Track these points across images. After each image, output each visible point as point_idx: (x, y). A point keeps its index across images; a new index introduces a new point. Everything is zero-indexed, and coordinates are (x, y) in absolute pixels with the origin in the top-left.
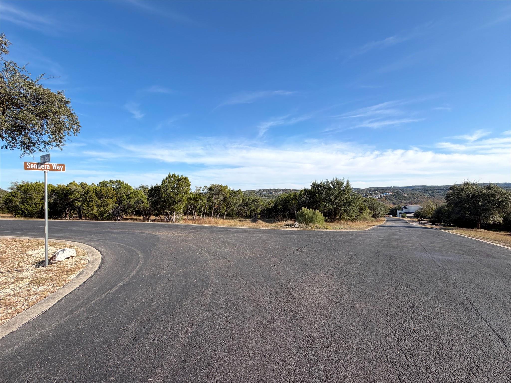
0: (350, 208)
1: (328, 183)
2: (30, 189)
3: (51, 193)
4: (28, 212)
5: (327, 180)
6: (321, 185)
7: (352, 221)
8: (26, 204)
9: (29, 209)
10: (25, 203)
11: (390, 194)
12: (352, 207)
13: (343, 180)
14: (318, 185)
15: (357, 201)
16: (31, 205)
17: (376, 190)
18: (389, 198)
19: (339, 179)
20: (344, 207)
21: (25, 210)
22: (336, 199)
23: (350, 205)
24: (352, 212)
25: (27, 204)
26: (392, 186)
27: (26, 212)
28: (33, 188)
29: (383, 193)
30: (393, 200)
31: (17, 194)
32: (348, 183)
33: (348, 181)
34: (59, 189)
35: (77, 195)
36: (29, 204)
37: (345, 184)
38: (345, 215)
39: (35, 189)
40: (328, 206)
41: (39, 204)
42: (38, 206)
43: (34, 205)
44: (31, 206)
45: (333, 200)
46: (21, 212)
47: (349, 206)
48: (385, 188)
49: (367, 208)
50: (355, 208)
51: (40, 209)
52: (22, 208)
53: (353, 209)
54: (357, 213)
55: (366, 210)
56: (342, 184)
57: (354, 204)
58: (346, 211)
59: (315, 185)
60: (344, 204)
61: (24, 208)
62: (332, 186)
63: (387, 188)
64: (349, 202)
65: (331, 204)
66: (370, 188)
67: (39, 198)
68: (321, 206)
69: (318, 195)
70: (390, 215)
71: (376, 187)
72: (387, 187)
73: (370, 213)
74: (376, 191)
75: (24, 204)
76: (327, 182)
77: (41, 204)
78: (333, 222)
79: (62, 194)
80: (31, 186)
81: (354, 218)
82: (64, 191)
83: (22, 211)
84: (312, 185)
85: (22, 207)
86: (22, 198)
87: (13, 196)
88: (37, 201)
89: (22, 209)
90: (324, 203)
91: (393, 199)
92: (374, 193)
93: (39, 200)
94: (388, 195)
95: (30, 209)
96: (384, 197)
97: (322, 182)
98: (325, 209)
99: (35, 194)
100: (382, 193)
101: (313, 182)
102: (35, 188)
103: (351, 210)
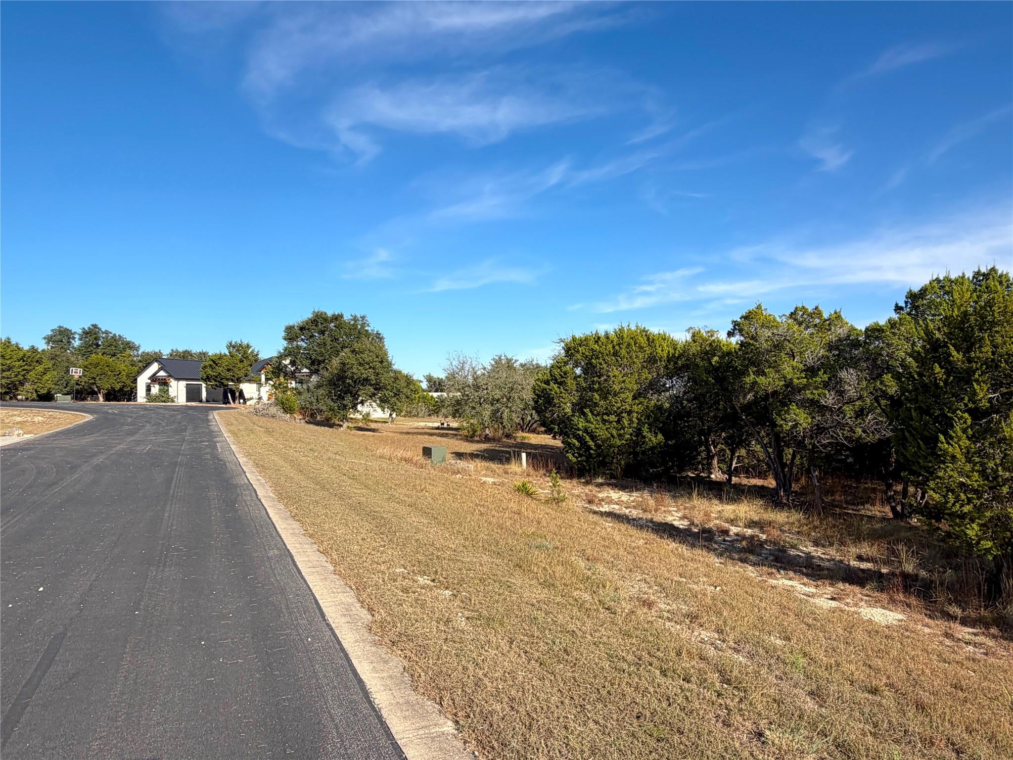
2: (602, 354)
3: (666, 367)
4: (596, 445)
8: (591, 412)
9: (598, 433)
10: (587, 411)
16: (605, 417)
21: (588, 438)
25: (593, 414)
27: (591, 443)
28: (610, 346)
31: (565, 373)
34: (695, 349)
35: (790, 369)
36: (598, 415)
39: (615, 354)
41: (630, 413)
42: (626, 422)
43: (613, 418)
44: (606, 421)
46: (577, 444)
51: (631, 435)
52: (579, 429)
61: (586, 430)
67: (630, 391)
75: (584, 414)
77: (635, 415)
79: (708, 372)
80: (604, 340)
82: (716, 358)
83: (579, 439)
85: (580, 426)
86: (580, 389)
87: (556, 382)
88: (623, 401)
89: (580, 433)
93: (631, 395)
95: (602, 433)
99: (617, 373)
102: (617, 348)
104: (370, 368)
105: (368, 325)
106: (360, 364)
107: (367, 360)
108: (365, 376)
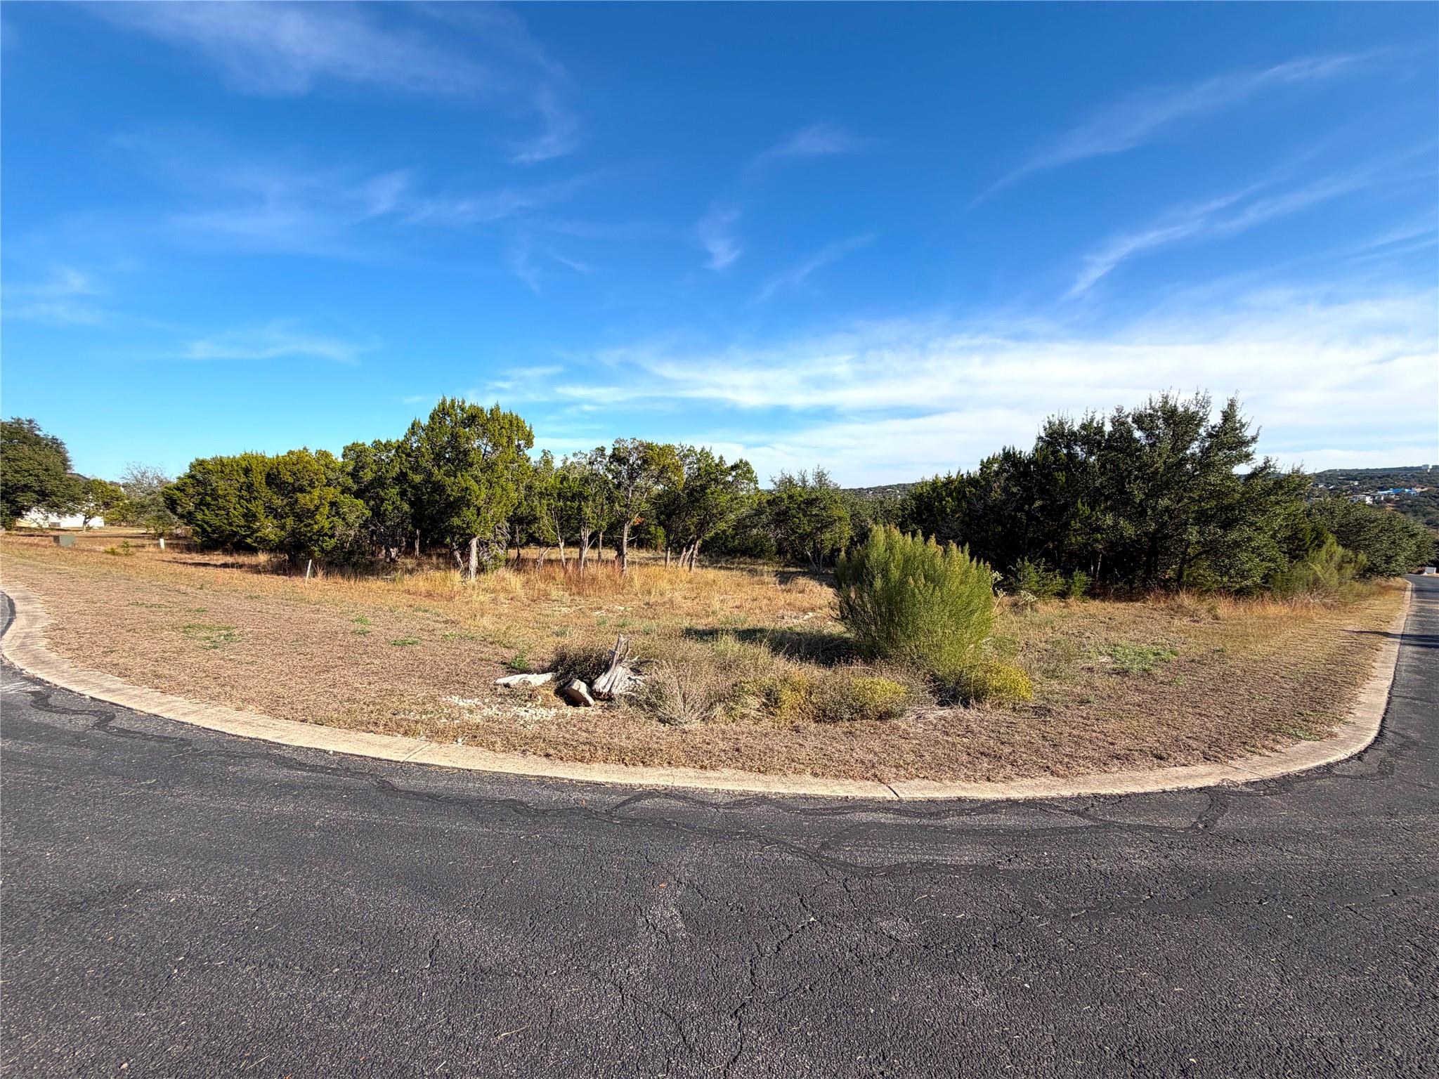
0: (1233, 535)
1: (1123, 424)
5: (1119, 410)
6: (1090, 435)
7: (1241, 593)
11: (1419, 490)
12: (1248, 532)
13: (1205, 404)
14: (1073, 434)
15: (1277, 503)
17: (1355, 479)
18: (1411, 506)
19: (1183, 399)
20: (1201, 533)
21: (206, 526)
22: (1154, 494)
23: (1236, 520)
24: (1244, 556)
26: (1427, 466)
29: (1388, 489)
30: (1429, 513)
32: (1228, 416)
33: (1232, 405)
37: (1215, 419)
38: (1204, 570)
40: (1110, 522)
45: (1139, 496)
47: (1227, 525)
48: (1396, 472)
49: (1331, 539)
50: (1260, 540)
53: (1250, 539)
54: (1274, 561)
55: (1325, 548)
56: (1198, 425)
57: (1260, 520)
58: (1210, 549)
59: (1056, 437)
60: (1203, 519)
62: (1138, 434)
63: (1404, 473)
64: (1230, 508)
65: (1129, 518)
66: (1329, 471)
68: (1076, 525)
69: (1061, 477)
70: (1427, 569)
71: (1357, 470)
72: (1406, 469)
73: (1350, 562)
74: (1356, 483)
75: (202, 510)
76: (1118, 422)
78: (1137, 600)
81: (1256, 585)
84: (1043, 435)
85: (199, 518)
86: (199, 494)
90: (1093, 509)
91: (1429, 509)
92: (1344, 487)
94: (1408, 494)
96: (1388, 500)
97: (1092, 420)
98: (1096, 541)
100: (1382, 489)
101: (1050, 423)
103: (1239, 546)
104: (30, 475)
105: (39, 429)
106: (16, 472)
107: (25, 467)
108: (22, 483)
